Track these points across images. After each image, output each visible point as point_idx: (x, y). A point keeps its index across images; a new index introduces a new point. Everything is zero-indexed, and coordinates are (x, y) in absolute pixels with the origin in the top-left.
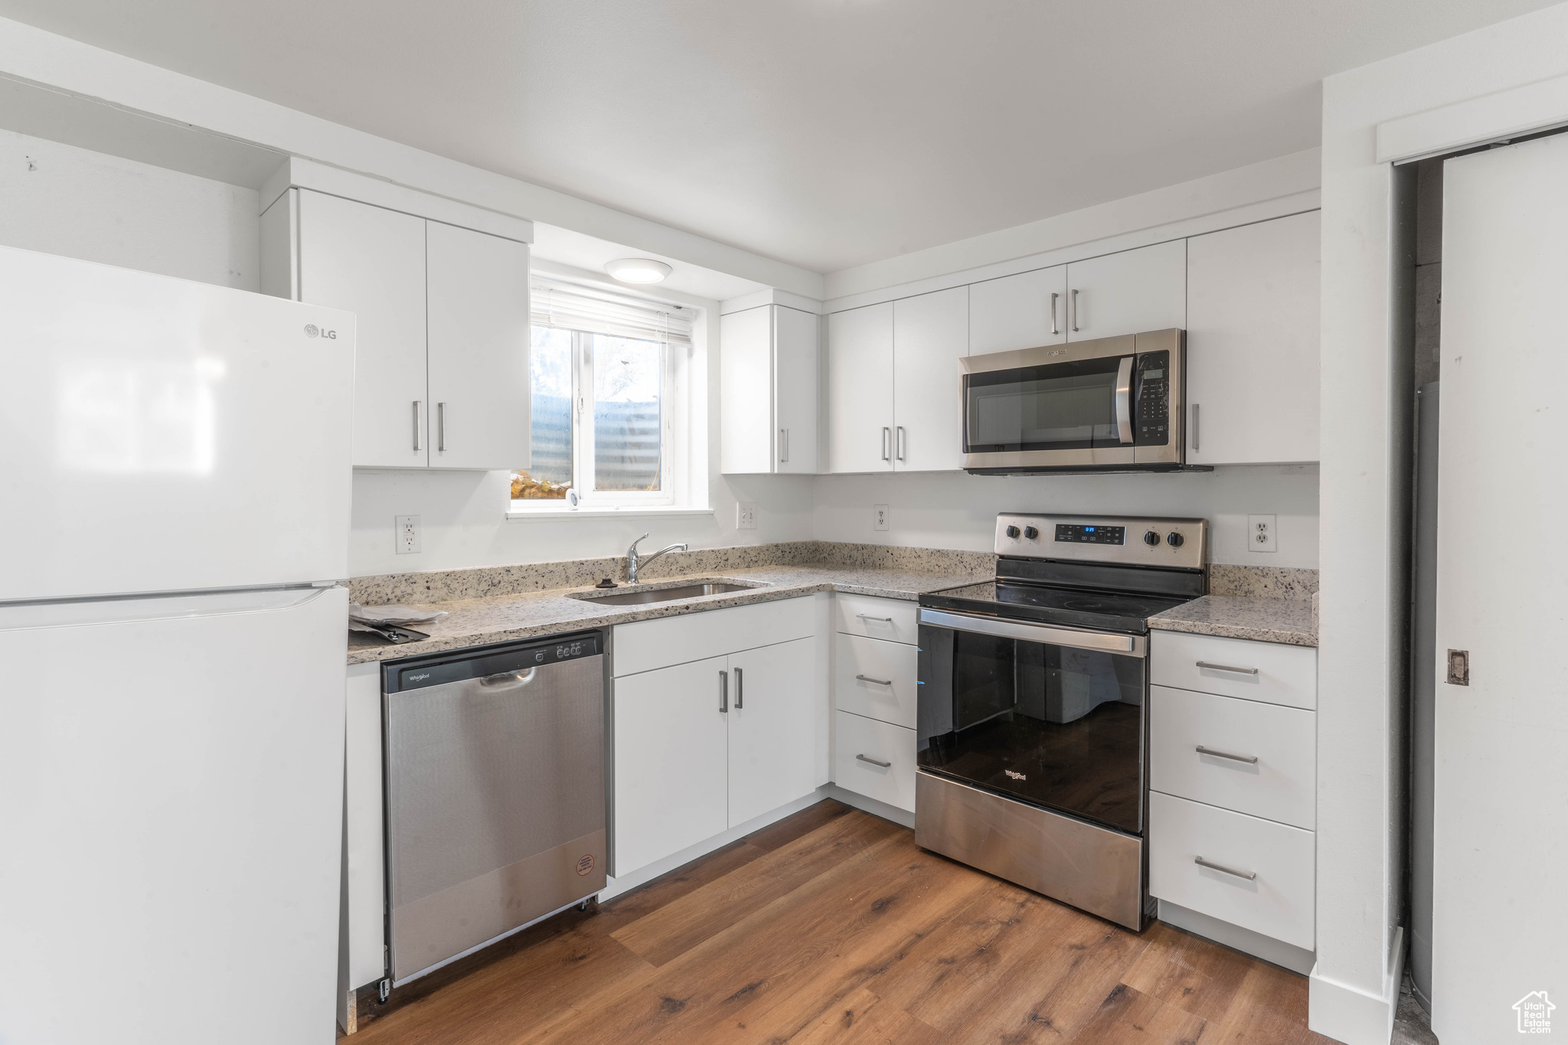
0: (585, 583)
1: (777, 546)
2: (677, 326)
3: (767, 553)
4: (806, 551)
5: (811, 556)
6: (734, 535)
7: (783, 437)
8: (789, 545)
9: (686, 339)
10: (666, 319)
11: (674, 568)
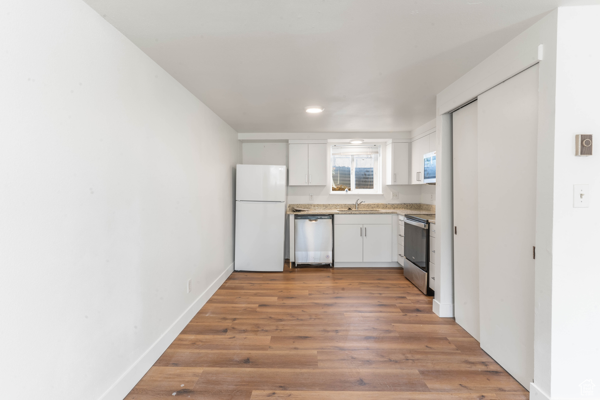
0: (346, 208)
1: (405, 204)
2: (374, 150)
3: (401, 205)
4: (416, 206)
5: (419, 207)
6: (390, 199)
7: (395, 176)
8: (409, 204)
9: (377, 152)
10: (371, 149)
11: (370, 207)
